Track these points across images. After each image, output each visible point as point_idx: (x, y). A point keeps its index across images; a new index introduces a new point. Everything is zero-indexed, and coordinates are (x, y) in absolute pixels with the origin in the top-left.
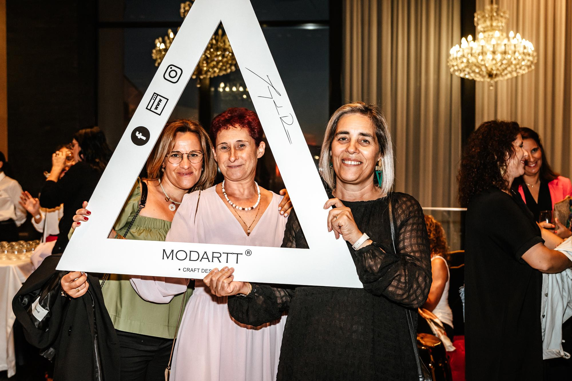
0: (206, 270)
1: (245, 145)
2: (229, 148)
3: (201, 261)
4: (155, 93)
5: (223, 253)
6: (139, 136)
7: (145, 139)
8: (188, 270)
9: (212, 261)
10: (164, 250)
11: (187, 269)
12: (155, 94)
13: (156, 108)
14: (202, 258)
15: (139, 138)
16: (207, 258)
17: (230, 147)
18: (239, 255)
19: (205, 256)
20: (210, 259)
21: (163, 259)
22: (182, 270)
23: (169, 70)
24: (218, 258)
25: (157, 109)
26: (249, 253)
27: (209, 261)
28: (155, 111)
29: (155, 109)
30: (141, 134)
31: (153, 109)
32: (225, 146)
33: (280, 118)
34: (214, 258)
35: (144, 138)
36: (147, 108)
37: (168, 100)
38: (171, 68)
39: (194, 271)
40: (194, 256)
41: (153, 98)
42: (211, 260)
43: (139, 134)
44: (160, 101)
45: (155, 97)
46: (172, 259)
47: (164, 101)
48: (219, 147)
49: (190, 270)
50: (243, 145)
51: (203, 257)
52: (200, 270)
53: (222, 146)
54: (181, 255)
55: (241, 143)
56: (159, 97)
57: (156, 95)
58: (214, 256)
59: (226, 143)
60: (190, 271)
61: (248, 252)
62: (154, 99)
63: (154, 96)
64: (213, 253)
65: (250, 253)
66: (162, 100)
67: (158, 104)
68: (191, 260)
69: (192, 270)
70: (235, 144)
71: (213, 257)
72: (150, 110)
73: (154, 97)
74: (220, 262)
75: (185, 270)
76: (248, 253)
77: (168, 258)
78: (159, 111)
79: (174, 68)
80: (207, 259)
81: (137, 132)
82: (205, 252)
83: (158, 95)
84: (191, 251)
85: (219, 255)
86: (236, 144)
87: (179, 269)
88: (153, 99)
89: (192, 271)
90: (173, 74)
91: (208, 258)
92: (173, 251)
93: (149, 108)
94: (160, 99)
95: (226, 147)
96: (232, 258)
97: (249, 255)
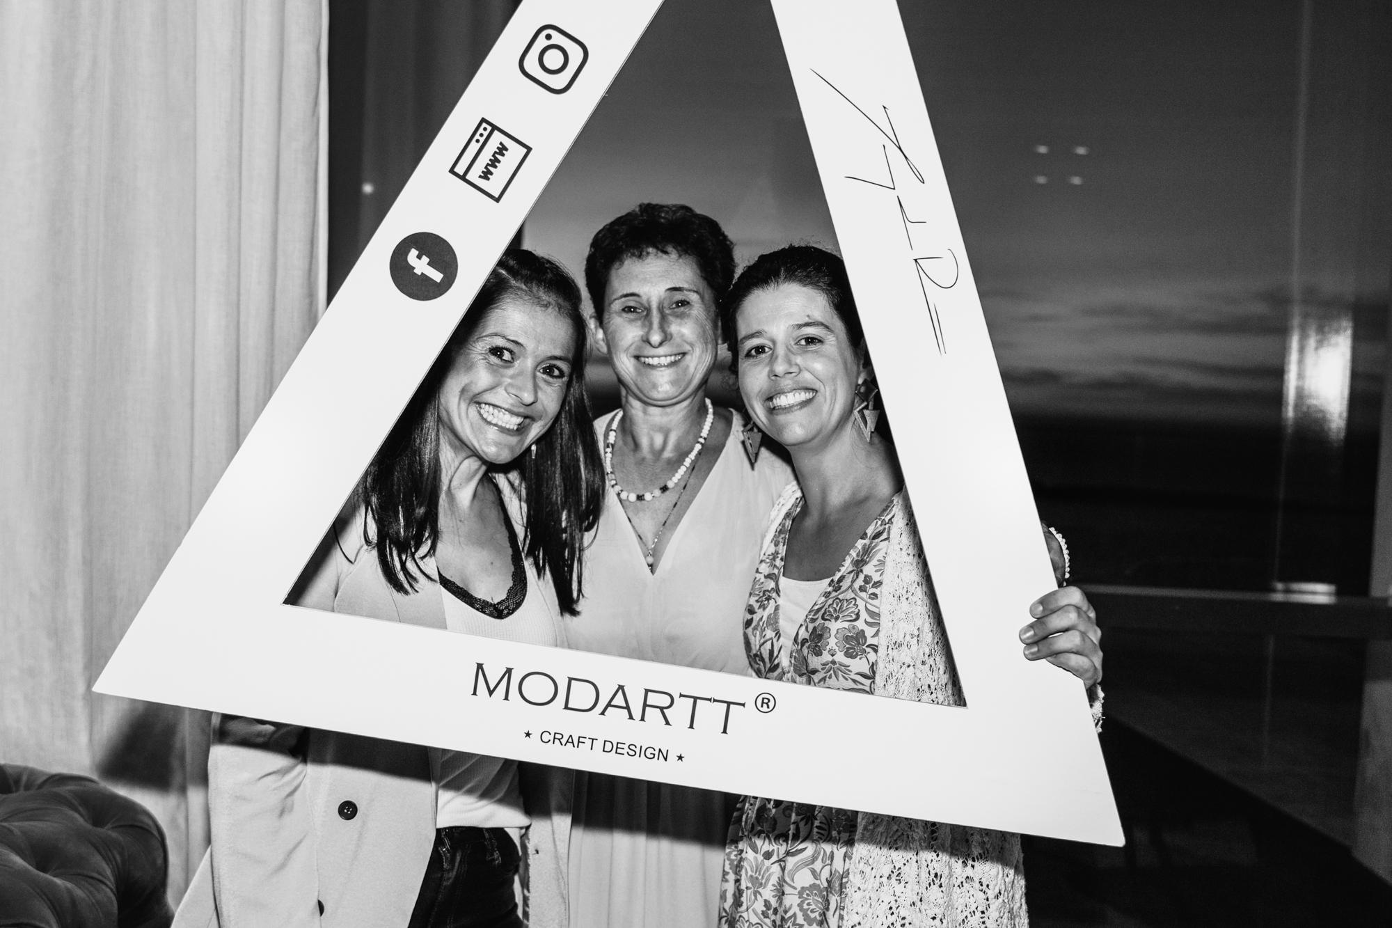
0: (620, 746)
1: (688, 303)
2: (645, 308)
4: (483, 120)
5: (681, 695)
6: (420, 265)
8: (558, 738)
9: (642, 719)
10: (480, 666)
12: (484, 125)
13: (486, 175)
14: (609, 705)
15: (418, 271)
16: (625, 706)
17: (647, 305)
18: (732, 706)
19: (619, 700)
21: (475, 693)
22: (535, 735)
23: (541, 42)
24: (662, 709)
25: (488, 179)
26: (767, 704)
27: (631, 717)
28: (482, 183)
29: (480, 177)
30: (425, 259)
31: (473, 176)
32: (632, 304)
34: (647, 708)
35: (437, 276)
36: (452, 171)
38: (549, 37)
40: (582, 695)
41: (477, 137)
42: (637, 713)
43: (419, 257)
44: (502, 149)
45: (486, 134)
46: (506, 698)
47: (515, 152)
48: (617, 306)
49: (564, 741)
50: (684, 303)
51: (612, 703)
52: (598, 745)
53: (624, 302)
55: (679, 296)
56: (497, 138)
57: (489, 128)
58: (648, 703)
59: (637, 295)
60: (564, 743)
61: (766, 701)
62: (482, 140)
63: (481, 130)
64: (647, 691)
66: (506, 149)
67: (494, 162)
70: (662, 298)
71: (645, 705)
72: (463, 178)
73: (481, 135)
74: (667, 723)
77: (491, 692)
78: (493, 186)
79: (557, 39)
80: (626, 711)
81: (414, 253)
82: (621, 688)
83: (494, 128)
84: (570, 680)
85: (665, 701)
86: (664, 299)
87: (528, 734)
88: (478, 141)
90: (554, 60)
91: (627, 707)
92: (509, 671)
93: (460, 169)
94: (501, 144)
95: (635, 308)
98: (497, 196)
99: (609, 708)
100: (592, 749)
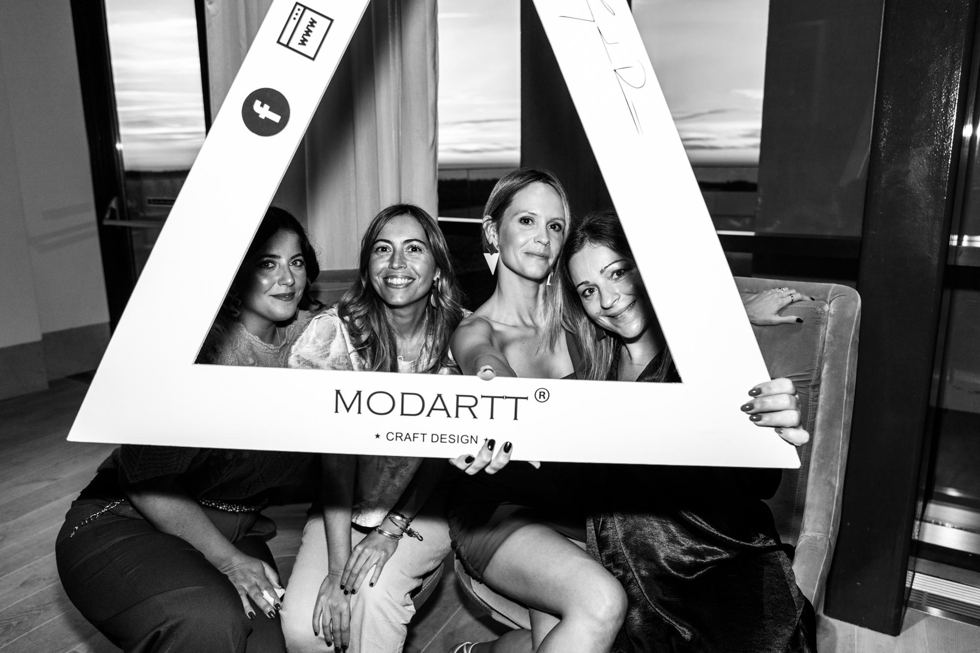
3: (428, 415)
4: (297, 4)
5: (482, 397)
6: (263, 111)
7: (277, 121)
8: (399, 436)
9: (457, 416)
11: (395, 434)
12: (298, 7)
13: (303, 42)
14: (432, 409)
15: (262, 116)
16: (443, 408)
19: (439, 405)
20: (452, 411)
21: (337, 412)
26: (543, 396)
27: (449, 416)
28: (301, 48)
30: (267, 107)
31: (294, 44)
33: (615, 70)
34: (459, 408)
35: (276, 118)
37: (332, 20)
39: (412, 439)
41: (294, 15)
42: (452, 413)
43: (262, 106)
44: (313, 23)
45: (300, 13)
47: (322, 24)
49: (403, 438)
51: (435, 407)
52: (428, 438)
54: (381, 403)
56: (308, 15)
57: (302, 9)
58: (460, 404)
60: (403, 439)
62: (298, 17)
63: (296, 11)
65: (546, 396)
66: (316, 22)
67: (308, 32)
68: (404, 413)
69: (408, 437)
71: (458, 406)
72: (287, 46)
73: (297, 14)
74: (475, 417)
75: (390, 436)
76: (540, 395)
77: (348, 410)
78: (309, 49)
81: (257, 105)
82: (439, 396)
83: (305, 8)
84: (403, 394)
88: (295, 19)
89: (408, 440)
91: (445, 409)
92: (359, 393)
93: (284, 40)
94: (311, 19)
96: (504, 408)
97: (545, 400)
98: (313, 57)
99: (433, 411)
100: (423, 441)
